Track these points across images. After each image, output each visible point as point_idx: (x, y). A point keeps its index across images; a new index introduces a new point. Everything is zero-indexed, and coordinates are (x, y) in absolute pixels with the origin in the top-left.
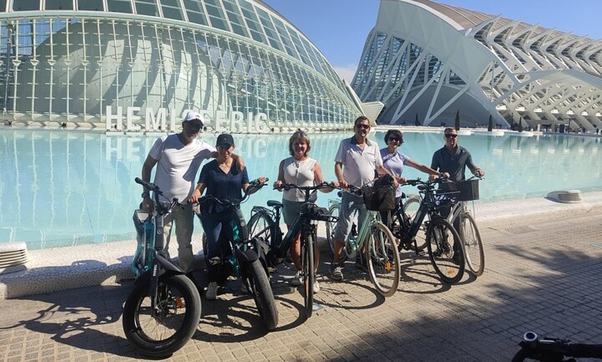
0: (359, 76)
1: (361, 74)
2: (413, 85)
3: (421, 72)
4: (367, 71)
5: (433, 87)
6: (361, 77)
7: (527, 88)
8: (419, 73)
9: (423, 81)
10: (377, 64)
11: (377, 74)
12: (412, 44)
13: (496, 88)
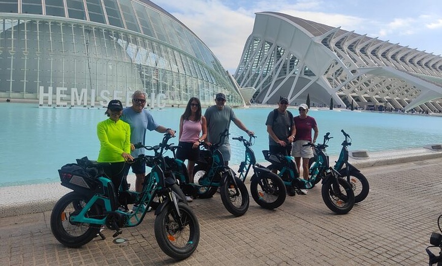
0: (241, 68)
1: (242, 67)
2: (279, 76)
3: (284, 67)
4: (246, 65)
5: (292, 78)
6: (242, 70)
7: (358, 80)
8: (283, 67)
9: (286, 73)
10: (253, 60)
11: (253, 68)
12: (278, 46)
13: (336, 79)
